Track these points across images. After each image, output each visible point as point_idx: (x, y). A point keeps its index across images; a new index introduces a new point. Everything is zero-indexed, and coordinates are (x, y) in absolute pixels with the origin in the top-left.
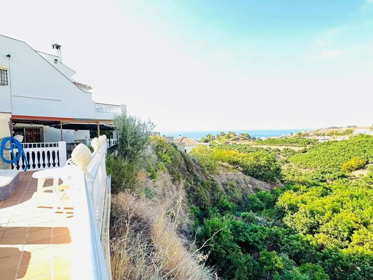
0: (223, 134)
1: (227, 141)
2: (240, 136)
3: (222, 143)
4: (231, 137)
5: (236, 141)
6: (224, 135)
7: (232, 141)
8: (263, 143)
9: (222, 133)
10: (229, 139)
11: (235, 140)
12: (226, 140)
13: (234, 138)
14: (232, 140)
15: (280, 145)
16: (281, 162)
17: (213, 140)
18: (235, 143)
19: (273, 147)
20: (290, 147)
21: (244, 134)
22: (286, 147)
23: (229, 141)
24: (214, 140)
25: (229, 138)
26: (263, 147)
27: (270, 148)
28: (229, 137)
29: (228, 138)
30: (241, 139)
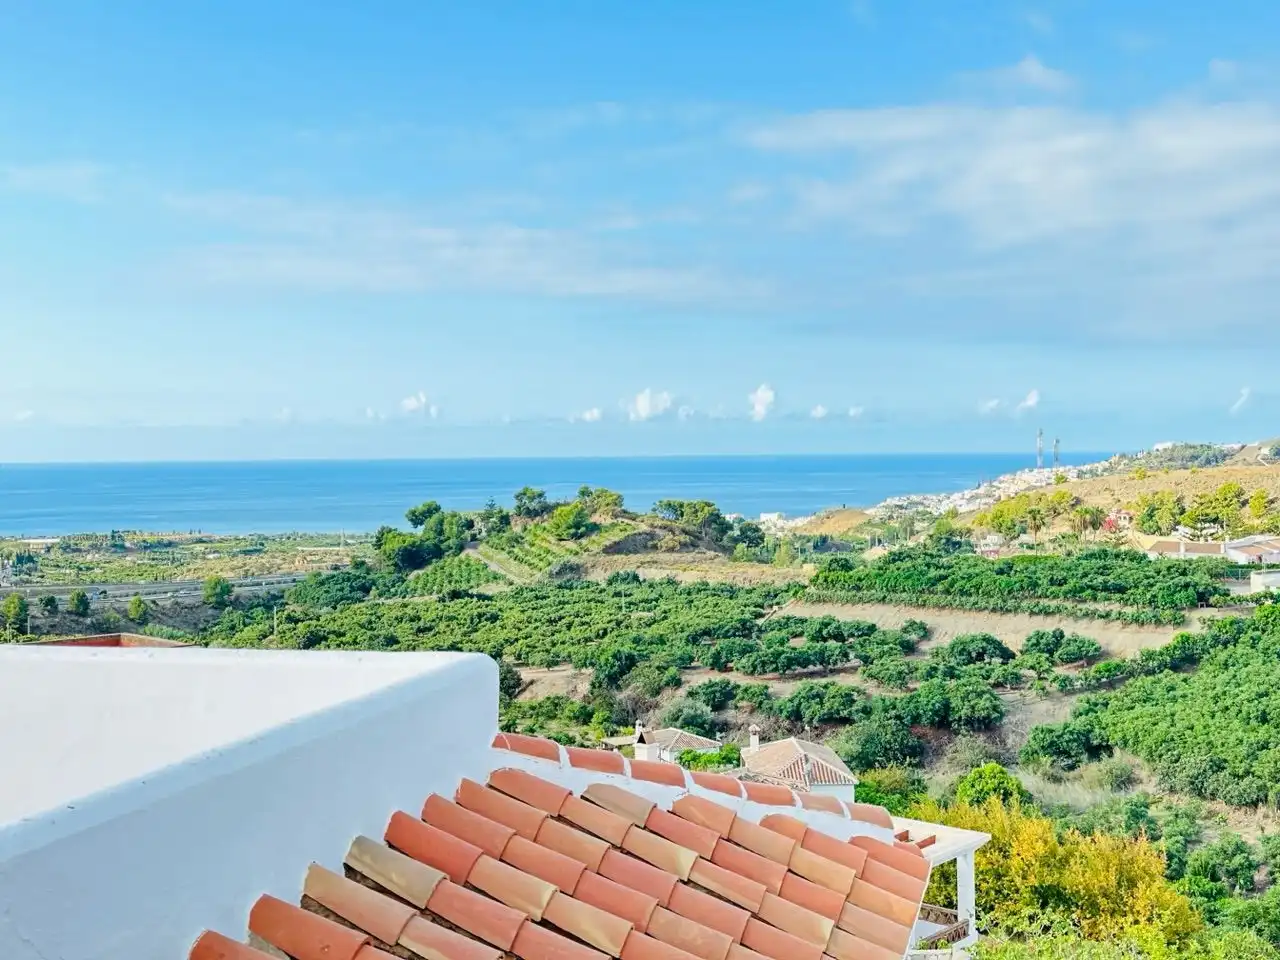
0: (534, 505)
1: (574, 560)
2: (658, 523)
3: (538, 575)
4: (595, 528)
5: (634, 558)
6: (547, 509)
7: (603, 558)
8: (869, 588)
9: (532, 499)
10: (584, 541)
11: (629, 552)
12: (566, 552)
13: (616, 536)
14: (610, 550)
15: (994, 610)
16: (1052, 744)
17: (461, 548)
18: (630, 569)
19: (953, 626)
20: (1071, 628)
21: (686, 510)
22: (1048, 625)
23: (584, 559)
24: (469, 551)
25: (582, 536)
26: (870, 621)
27: (923, 627)
28: (581, 528)
29: (577, 537)
30: (667, 539)
